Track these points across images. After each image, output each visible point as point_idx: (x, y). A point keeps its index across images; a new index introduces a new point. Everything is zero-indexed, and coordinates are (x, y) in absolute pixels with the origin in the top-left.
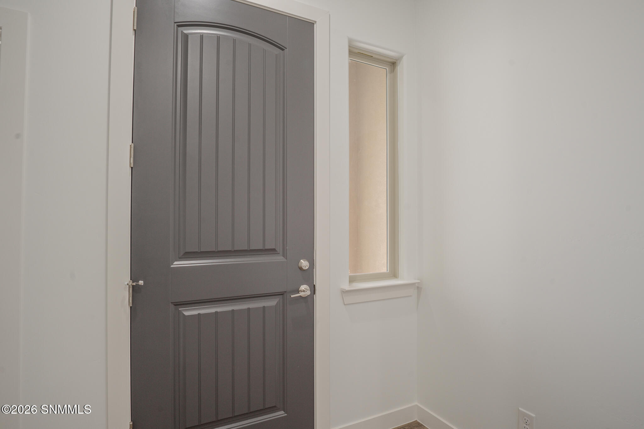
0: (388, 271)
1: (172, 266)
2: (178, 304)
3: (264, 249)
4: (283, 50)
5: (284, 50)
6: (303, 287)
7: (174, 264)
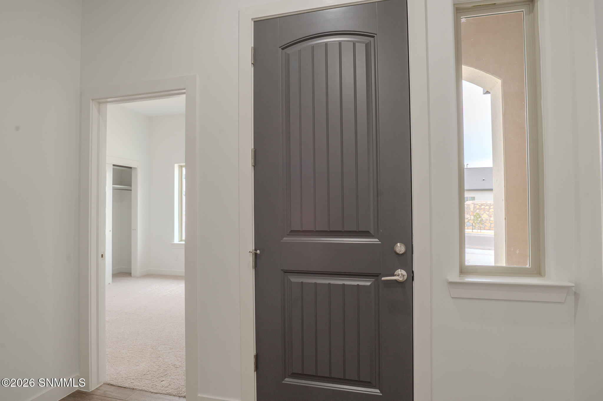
0: (530, 267)
1: (282, 241)
2: (286, 272)
3: (357, 231)
4: (373, 37)
5: (375, 36)
6: (399, 272)
7: (283, 239)
